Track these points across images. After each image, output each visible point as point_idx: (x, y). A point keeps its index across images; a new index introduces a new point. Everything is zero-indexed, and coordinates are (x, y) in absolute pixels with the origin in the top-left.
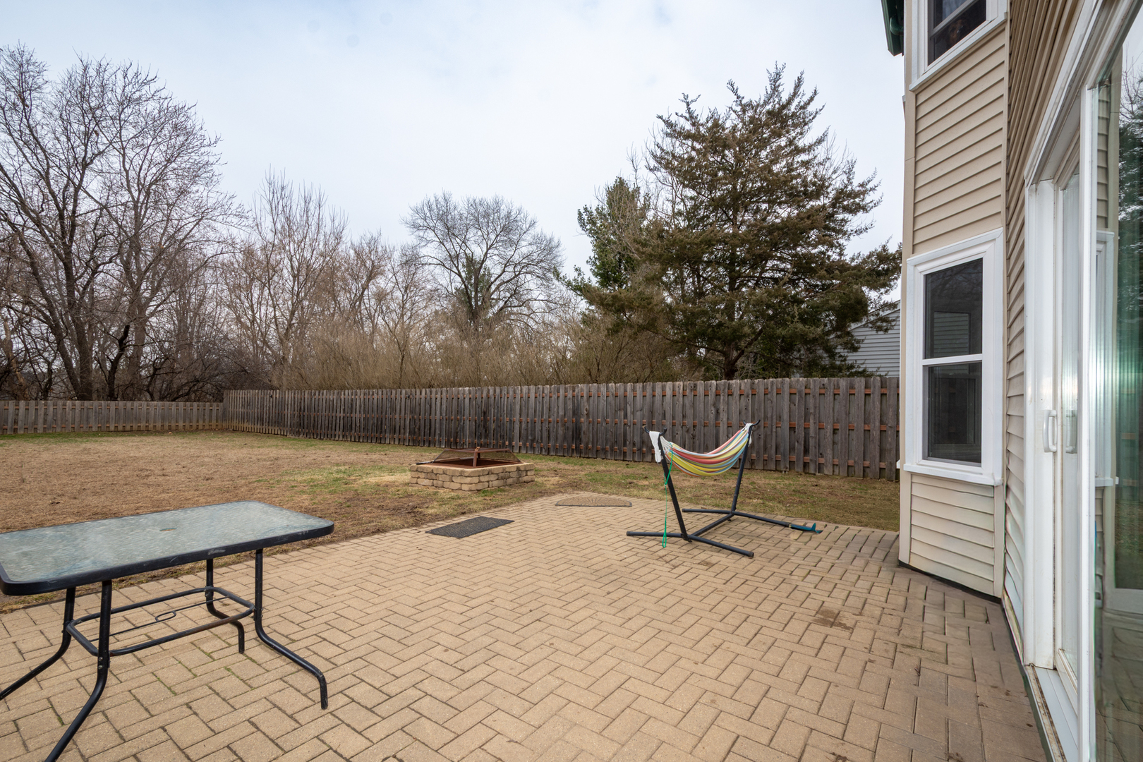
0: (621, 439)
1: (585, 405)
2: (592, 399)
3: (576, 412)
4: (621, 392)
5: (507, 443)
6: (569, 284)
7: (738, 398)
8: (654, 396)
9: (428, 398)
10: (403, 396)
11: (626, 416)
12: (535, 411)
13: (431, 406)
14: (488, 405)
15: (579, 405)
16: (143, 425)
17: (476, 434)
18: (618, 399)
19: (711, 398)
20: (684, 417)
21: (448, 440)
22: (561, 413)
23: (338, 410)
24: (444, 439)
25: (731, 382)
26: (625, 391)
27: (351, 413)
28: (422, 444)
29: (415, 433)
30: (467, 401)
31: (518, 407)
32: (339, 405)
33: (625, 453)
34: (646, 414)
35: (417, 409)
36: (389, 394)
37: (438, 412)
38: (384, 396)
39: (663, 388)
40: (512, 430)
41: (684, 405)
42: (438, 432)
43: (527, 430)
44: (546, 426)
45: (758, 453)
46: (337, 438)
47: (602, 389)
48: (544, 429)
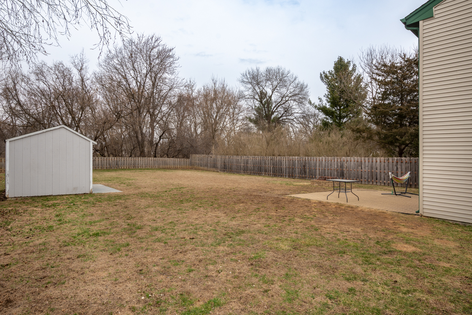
0: (360, 176)
1: (345, 165)
2: (348, 162)
3: (342, 166)
4: (359, 160)
5: (314, 177)
6: (316, 107)
7: (405, 163)
8: (372, 162)
9: (280, 160)
10: (269, 159)
11: (362, 168)
12: (325, 166)
13: (281, 163)
14: (305, 163)
15: (343, 164)
16: (169, 166)
17: (300, 173)
18: (358, 163)
19: (395, 163)
20: (384, 169)
21: (289, 175)
22: (336, 167)
23: (241, 163)
24: (287, 175)
25: (402, 158)
26: (361, 160)
27: (247, 164)
28: (278, 176)
29: (275, 172)
30: (297, 161)
31: (318, 164)
32: (241, 161)
33: (362, 181)
34: (370, 168)
35: (276, 164)
36: (263, 158)
37: (284, 165)
38: (261, 159)
39: (376, 159)
40: (316, 172)
41: (384, 165)
42: (284, 172)
43: (322, 172)
44: (329, 171)
45: (413, 182)
46: (241, 173)
47: (352, 159)
48: (329, 172)
